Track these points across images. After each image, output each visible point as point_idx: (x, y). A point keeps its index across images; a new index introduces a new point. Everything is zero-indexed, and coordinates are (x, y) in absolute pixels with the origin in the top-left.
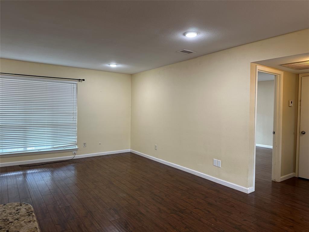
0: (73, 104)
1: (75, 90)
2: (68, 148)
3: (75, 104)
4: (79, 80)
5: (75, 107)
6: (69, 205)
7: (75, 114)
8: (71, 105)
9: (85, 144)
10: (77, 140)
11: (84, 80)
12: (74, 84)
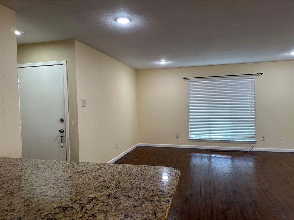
0: (251, 98)
1: (253, 84)
2: (247, 140)
3: (253, 98)
4: (257, 74)
5: (253, 101)
6: (237, 190)
7: (253, 108)
8: (249, 100)
9: (263, 138)
10: (256, 133)
11: (262, 74)
12: (251, 79)
